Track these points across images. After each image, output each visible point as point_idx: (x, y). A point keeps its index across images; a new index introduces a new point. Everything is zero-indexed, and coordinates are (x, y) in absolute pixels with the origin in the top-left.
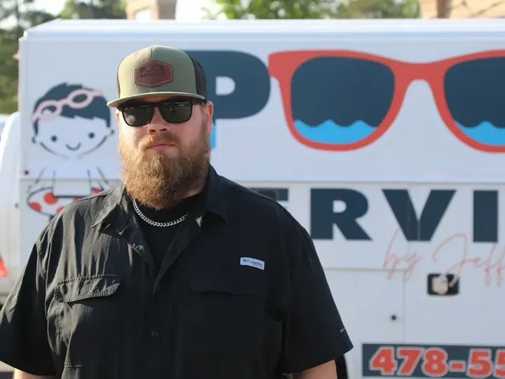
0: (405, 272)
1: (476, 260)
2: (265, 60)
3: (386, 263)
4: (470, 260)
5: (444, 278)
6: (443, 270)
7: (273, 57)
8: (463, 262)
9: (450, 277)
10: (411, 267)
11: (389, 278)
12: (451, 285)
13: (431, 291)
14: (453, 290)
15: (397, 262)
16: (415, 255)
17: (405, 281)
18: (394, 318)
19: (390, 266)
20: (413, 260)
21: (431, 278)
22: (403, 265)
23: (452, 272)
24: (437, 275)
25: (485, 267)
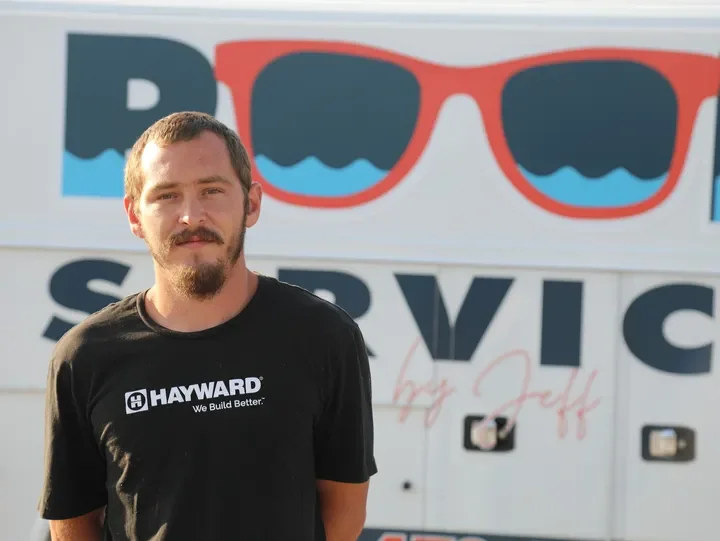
0: (428, 410)
1: (544, 396)
2: (210, 55)
3: (396, 396)
4: (533, 395)
5: (492, 425)
6: (489, 409)
7: (223, 50)
8: (522, 398)
9: (501, 423)
10: (438, 403)
11: (402, 420)
12: (503, 434)
13: (469, 445)
14: (505, 444)
15: (414, 395)
16: (444, 383)
17: (427, 425)
18: (407, 486)
19: (402, 401)
20: (442, 391)
21: (470, 421)
22: (424, 399)
23: (504, 414)
24: (479, 418)
25: (559, 406)
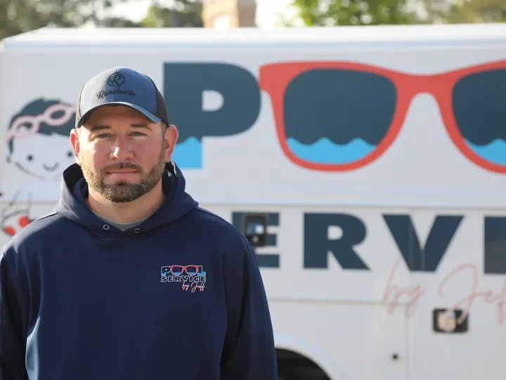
0: (408, 305)
1: (489, 294)
2: (256, 73)
3: (386, 296)
4: (480, 294)
5: (451, 314)
6: (450, 303)
7: (265, 69)
8: (472, 297)
9: (458, 313)
10: (414, 301)
11: (391, 312)
12: (460, 321)
13: (436, 328)
14: (461, 327)
15: (398, 296)
16: (418, 288)
17: (407, 316)
18: (395, 357)
19: (390, 299)
20: (417, 293)
21: (437, 313)
22: (405, 298)
23: (462, 307)
24: (443, 311)
25: (498, 301)
